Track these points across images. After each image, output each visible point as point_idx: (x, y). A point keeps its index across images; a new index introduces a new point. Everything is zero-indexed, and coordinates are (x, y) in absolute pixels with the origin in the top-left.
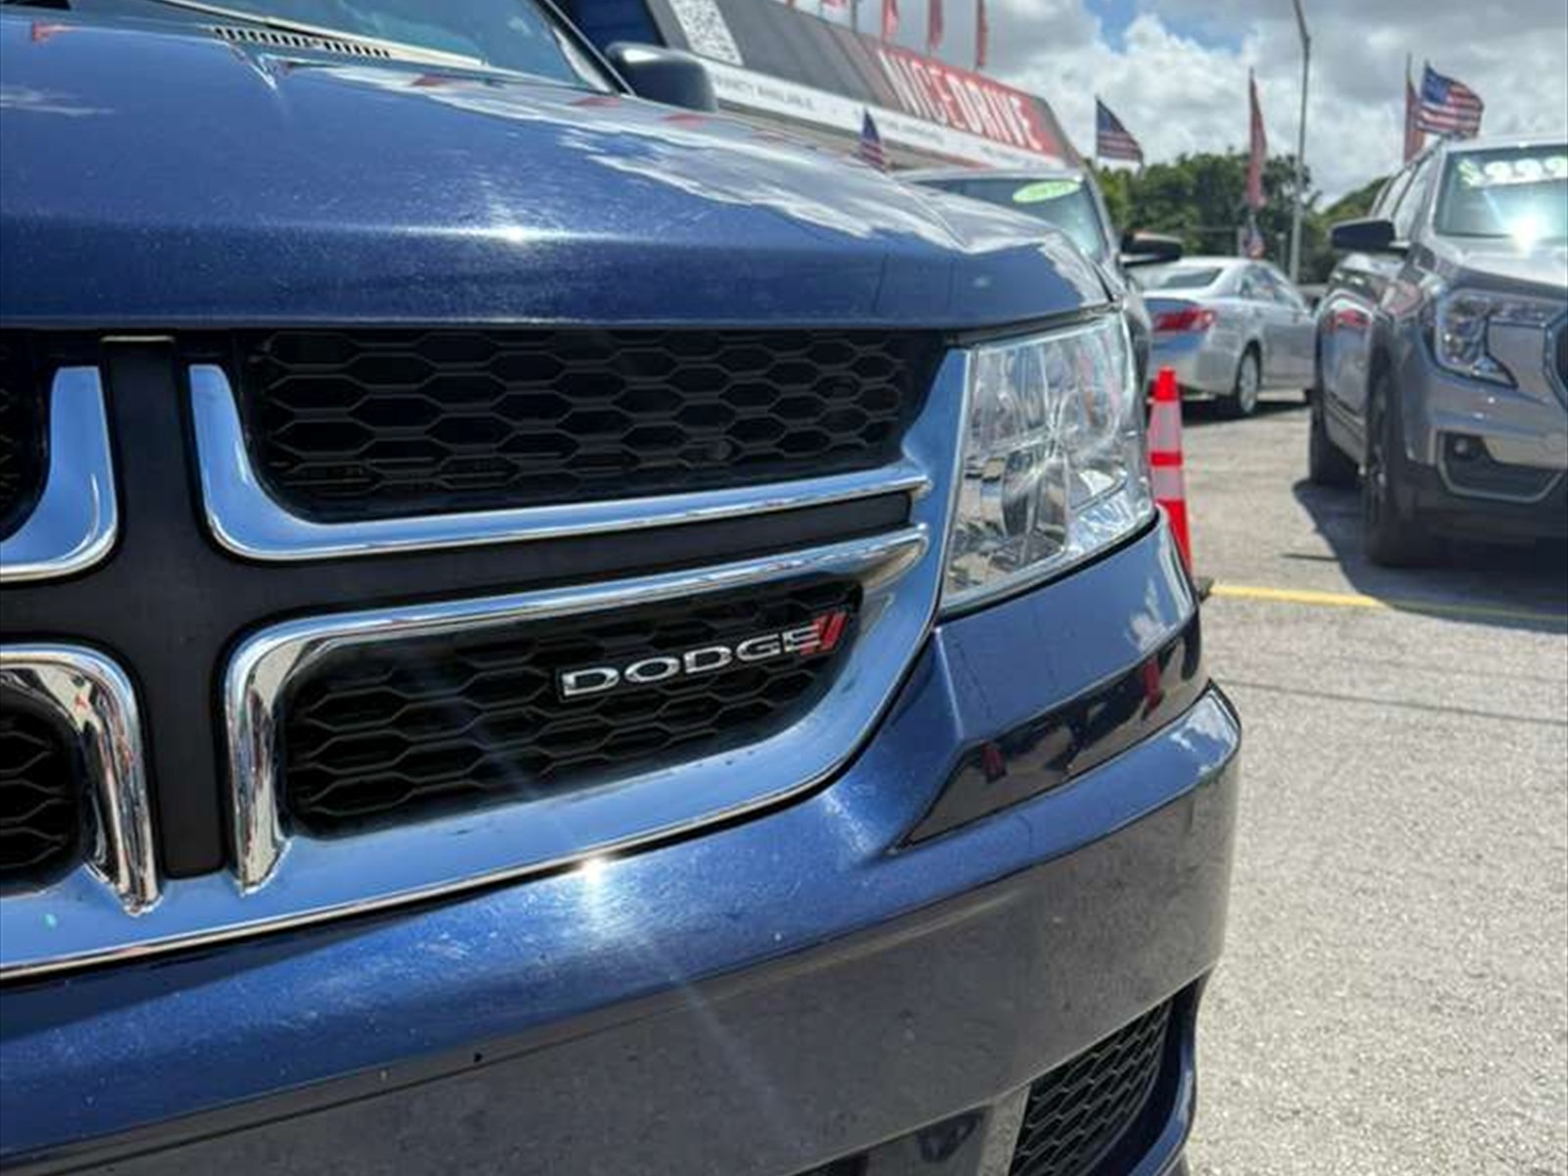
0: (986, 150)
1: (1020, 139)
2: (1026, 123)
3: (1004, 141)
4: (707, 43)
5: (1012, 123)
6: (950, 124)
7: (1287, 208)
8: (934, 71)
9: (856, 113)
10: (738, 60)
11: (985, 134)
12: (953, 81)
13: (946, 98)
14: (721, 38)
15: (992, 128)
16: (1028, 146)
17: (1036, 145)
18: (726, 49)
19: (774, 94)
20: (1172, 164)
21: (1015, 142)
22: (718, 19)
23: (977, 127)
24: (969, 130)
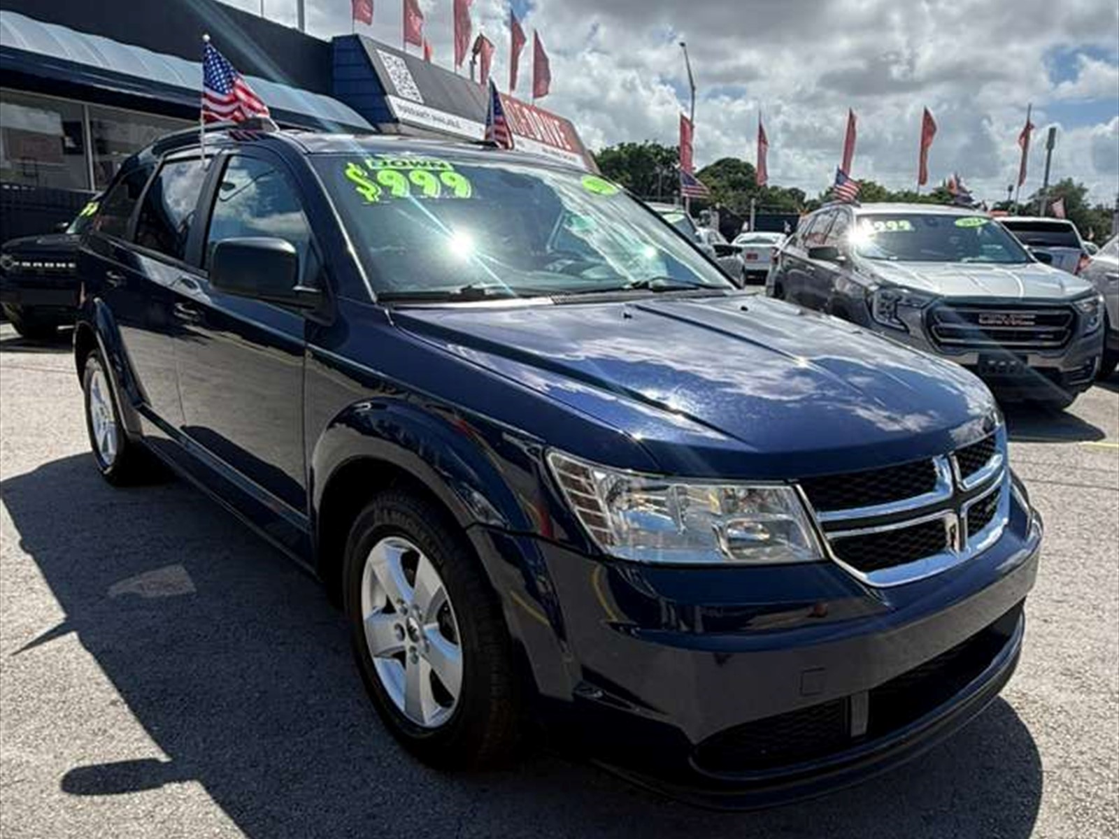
0: (545, 150)
1: (560, 144)
2: (562, 135)
3: (552, 145)
4: (405, 91)
5: (556, 136)
6: (526, 136)
7: (676, 176)
8: (517, 106)
9: (481, 129)
10: (421, 101)
11: (543, 141)
12: (526, 112)
13: (523, 121)
14: (412, 88)
15: (547, 140)
16: (564, 148)
17: (568, 147)
18: (415, 94)
19: (441, 120)
20: (616, 149)
21: (558, 146)
22: (409, 77)
23: (539, 137)
24: (535, 139)
